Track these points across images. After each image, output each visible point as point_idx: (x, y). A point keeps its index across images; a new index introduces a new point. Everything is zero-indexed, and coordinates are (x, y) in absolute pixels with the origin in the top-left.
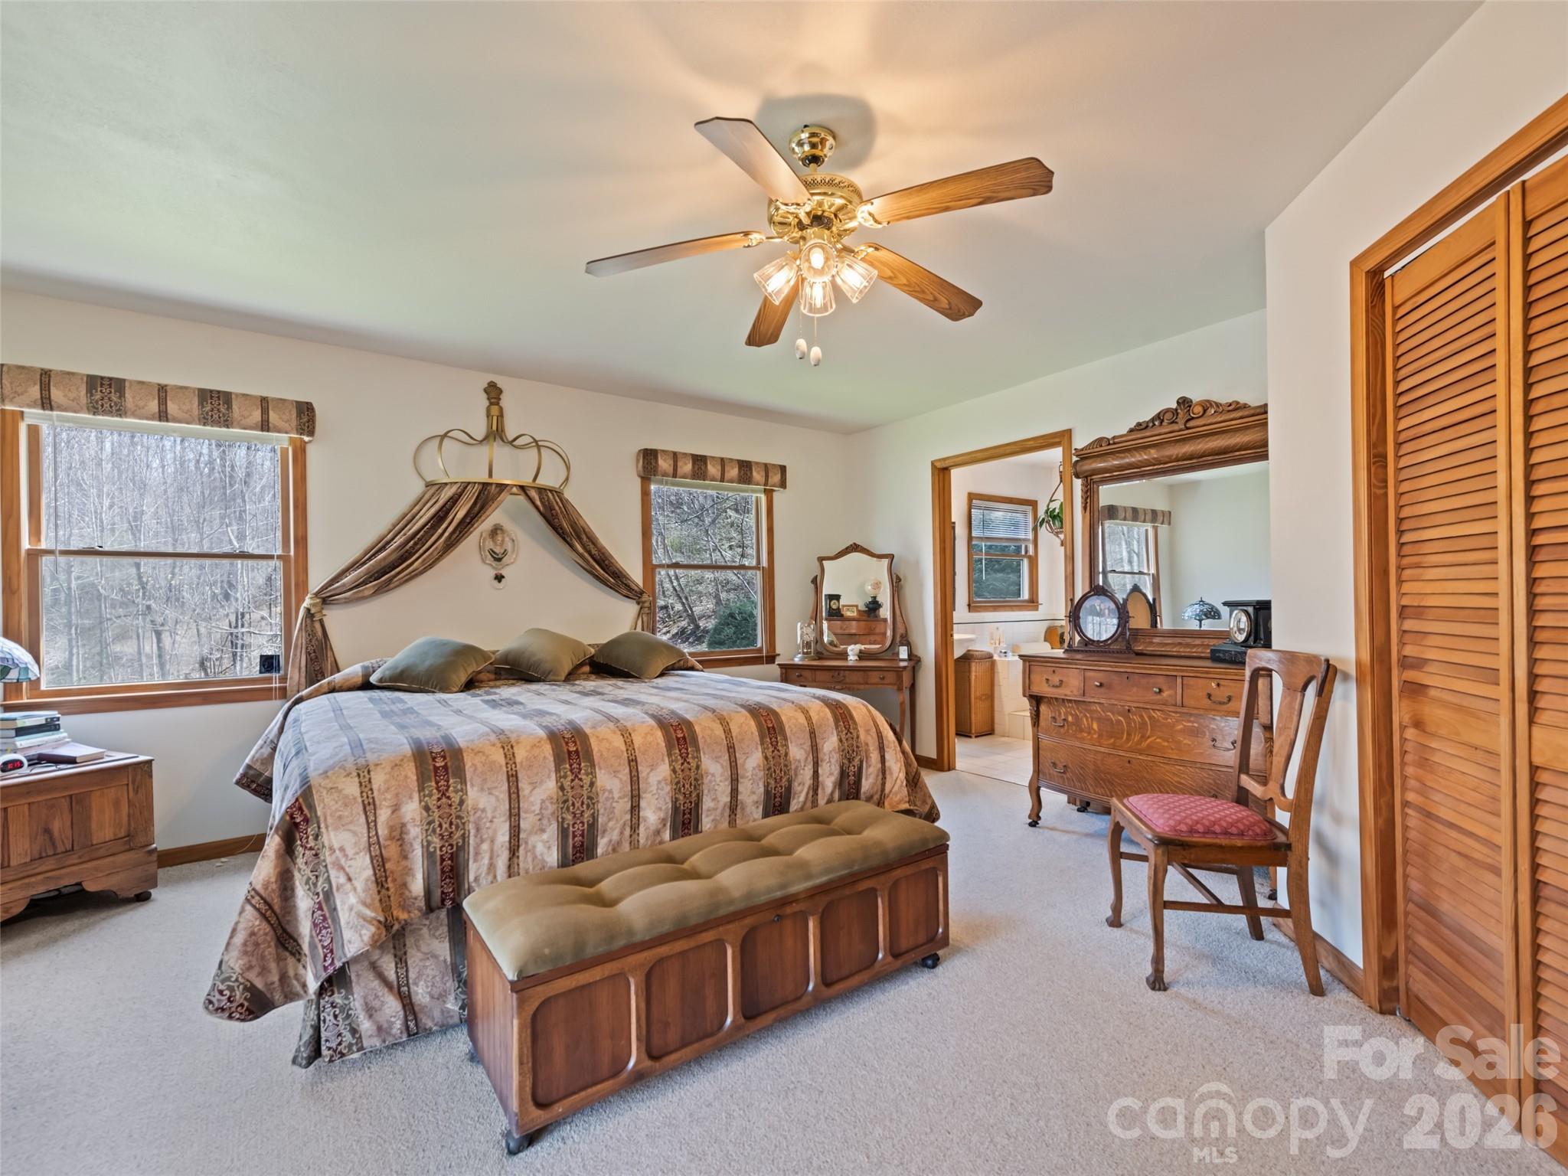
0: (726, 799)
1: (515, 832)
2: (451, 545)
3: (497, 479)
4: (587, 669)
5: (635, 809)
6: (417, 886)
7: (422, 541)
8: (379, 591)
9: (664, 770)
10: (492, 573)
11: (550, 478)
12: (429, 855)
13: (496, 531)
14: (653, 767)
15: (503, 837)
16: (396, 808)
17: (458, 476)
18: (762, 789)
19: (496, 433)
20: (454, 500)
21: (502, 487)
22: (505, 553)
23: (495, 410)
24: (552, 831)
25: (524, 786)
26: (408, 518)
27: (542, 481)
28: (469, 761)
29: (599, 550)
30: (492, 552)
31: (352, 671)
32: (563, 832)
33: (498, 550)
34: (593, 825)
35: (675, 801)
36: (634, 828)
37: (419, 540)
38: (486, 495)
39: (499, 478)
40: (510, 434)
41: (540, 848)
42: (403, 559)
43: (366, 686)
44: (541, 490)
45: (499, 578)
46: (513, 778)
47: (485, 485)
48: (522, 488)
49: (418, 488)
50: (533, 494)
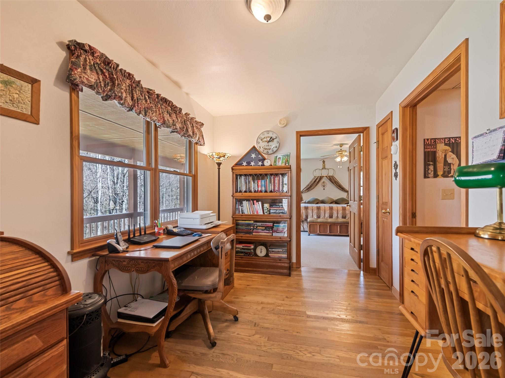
0: (336, 215)
1: (312, 215)
2: (316, 185)
3: (322, 175)
4: (334, 203)
5: (325, 215)
6: (304, 217)
7: (313, 185)
8: (308, 191)
9: (328, 211)
10: (323, 188)
11: (331, 174)
12: (305, 215)
13: (324, 182)
14: (327, 211)
15: (311, 215)
16: (303, 211)
17: (317, 176)
18: (341, 216)
19: (324, 168)
20: (317, 179)
21: (323, 176)
22: (325, 186)
23: (324, 164)
24: (316, 215)
25: (313, 211)
26: (311, 181)
27: (329, 175)
28: (309, 208)
29: (339, 184)
30: (323, 185)
31: (304, 201)
32: (317, 216)
33: (324, 185)
34: (320, 215)
35: (329, 215)
36: (325, 217)
37: (312, 184)
38: (321, 178)
39: (323, 175)
40: (326, 168)
41: (315, 217)
42: (311, 187)
43: (305, 203)
44: (329, 176)
45: (324, 189)
46: (312, 210)
47: (321, 176)
48: (326, 176)
49: (313, 177)
50: (328, 177)
